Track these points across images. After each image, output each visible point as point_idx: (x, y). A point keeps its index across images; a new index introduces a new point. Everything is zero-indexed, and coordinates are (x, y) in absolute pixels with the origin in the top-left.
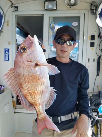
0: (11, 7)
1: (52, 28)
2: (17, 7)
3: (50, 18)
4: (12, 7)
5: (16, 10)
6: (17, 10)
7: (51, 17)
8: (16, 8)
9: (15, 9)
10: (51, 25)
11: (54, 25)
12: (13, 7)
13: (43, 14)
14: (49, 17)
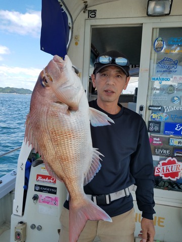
0: (82, 12)
1: (157, 48)
2: (95, 11)
3: (155, 30)
4: (84, 12)
5: (92, 16)
6: (94, 16)
7: (157, 28)
8: (92, 13)
9: (90, 15)
10: (156, 43)
11: (162, 43)
12: (87, 12)
13: (142, 24)
14: (153, 29)
